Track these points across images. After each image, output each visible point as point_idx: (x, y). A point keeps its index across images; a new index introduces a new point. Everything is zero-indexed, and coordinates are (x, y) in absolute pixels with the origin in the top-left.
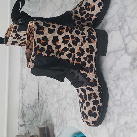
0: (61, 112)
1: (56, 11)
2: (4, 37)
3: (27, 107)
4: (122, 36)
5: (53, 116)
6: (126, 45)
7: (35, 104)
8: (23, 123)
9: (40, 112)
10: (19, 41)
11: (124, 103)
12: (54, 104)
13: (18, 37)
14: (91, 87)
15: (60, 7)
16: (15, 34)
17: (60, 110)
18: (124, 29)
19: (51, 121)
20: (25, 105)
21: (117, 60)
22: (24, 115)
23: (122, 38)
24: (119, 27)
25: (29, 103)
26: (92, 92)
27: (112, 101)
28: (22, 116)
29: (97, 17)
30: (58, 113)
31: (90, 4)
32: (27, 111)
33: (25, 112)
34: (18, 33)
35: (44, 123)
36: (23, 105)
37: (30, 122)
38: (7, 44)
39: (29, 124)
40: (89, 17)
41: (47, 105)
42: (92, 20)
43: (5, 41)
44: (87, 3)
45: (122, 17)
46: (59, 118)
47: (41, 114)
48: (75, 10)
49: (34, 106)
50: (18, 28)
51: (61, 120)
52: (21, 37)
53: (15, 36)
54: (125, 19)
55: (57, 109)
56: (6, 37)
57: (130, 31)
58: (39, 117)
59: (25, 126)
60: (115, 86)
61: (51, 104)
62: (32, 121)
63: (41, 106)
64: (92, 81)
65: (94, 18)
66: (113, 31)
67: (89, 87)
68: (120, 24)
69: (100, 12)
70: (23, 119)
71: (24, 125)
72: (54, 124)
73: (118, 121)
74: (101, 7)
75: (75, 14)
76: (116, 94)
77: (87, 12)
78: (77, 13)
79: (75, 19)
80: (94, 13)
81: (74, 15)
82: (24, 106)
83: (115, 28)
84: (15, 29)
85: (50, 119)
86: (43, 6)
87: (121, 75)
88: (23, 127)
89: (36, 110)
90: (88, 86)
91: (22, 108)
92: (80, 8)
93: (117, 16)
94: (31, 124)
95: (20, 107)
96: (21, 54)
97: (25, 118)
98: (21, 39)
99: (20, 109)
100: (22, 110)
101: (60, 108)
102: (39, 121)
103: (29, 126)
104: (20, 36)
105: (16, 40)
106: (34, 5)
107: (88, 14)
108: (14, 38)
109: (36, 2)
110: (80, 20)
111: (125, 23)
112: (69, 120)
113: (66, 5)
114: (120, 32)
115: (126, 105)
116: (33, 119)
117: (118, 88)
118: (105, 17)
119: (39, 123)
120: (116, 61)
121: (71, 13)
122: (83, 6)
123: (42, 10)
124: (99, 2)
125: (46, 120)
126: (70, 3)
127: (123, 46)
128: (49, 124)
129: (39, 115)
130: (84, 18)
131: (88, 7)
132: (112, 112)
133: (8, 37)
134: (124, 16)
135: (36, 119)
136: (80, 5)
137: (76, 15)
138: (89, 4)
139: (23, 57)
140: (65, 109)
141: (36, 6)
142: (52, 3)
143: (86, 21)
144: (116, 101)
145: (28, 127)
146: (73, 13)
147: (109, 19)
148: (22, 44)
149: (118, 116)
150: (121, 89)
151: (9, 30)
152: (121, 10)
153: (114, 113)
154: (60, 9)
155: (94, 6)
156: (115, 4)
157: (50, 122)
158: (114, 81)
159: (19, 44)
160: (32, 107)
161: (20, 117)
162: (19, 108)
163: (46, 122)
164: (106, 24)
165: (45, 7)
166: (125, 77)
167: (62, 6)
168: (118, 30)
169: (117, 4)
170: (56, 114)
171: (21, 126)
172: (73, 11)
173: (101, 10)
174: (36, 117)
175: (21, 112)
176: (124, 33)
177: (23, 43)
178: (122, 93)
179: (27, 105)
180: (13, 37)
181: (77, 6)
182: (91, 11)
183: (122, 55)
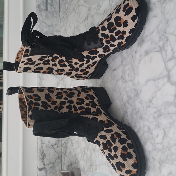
0: (89, 153)
1: (81, 23)
2: (14, 62)
3: (48, 145)
4: (164, 60)
5: (79, 159)
6: (169, 71)
7: (57, 142)
8: (42, 166)
9: (64, 152)
10: (33, 67)
11: (168, 147)
12: (80, 143)
13: (31, 63)
14: (109, 128)
15: (85, 18)
16: (27, 59)
17: (88, 151)
18: (166, 51)
19: (78, 165)
20: (45, 143)
21: (158, 91)
22: (43, 156)
23: (164, 62)
24: (160, 47)
25: (49, 141)
26: (112, 133)
27: (152, 144)
28: (41, 157)
29: (131, 34)
30: (86, 155)
31: (122, 18)
32: (47, 151)
33: (45, 152)
34: (30, 57)
35: (69, 166)
36: (42, 143)
37: (52, 165)
38: (18, 71)
39: (50, 167)
40: (121, 35)
41: (72, 144)
42: (125, 39)
43: (15, 67)
44: (117, 17)
45: (163, 34)
46: (86, 160)
47: (65, 155)
48: (102, 25)
49: (56, 144)
50: (30, 51)
51: (89, 164)
52: (35, 62)
53: (28, 62)
54: (167, 38)
55: (84, 149)
56: (16, 62)
57: (173, 53)
58: (63, 158)
59: (45, 170)
60: (156, 125)
61: (77, 142)
62: (53, 163)
63: (65, 144)
64: (106, 122)
65: (127, 35)
66: (151, 52)
67: (107, 129)
68: (161, 43)
69: (134, 28)
70: (42, 161)
71: (44, 168)
72: (81, 169)
73: (160, 171)
74: (136, 21)
75: (103, 30)
76: (158, 136)
77: (118, 28)
78: (105, 30)
79: (103, 38)
80: (127, 29)
81: (101, 32)
82: (43, 145)
83: (155, 48)
84: (27, 53)
85: (76, 162)
86: (65, 17)
87: (163, 111)
88: (43, 171)
89: (58, 150)
90: (105, 129)
91: (41, 147)
92: (108, 23)
93: (157, 32)
94: (53, 167)
95: (39, 146)
96: (38, 79)
97: (45, 160)
98: (35, 64)
99: (39, 148)
100: (41, 149)
101: (87, 149)
102: (63, 163)
103: (51, 169)
104: (33, 61)
105: (28, 66)
106: (54, 16)
107: (119, 31)
108: (26, 64)
109: (55, 12)
110: (109, 39)
111: (167, 43)
112: (99, 165)
113: (92, 16)
114: (161, 54)
115: (169, 149)
116: (54, 161)
117: (159, 127)
118: (142, 33)
119: (63, 166)
120: (156, 92)
121: (97, 30)
122: (112, 20)
123: (63, 22)
124: (133, 16)
125: (71, 162)
126: (98, 14)
127: (166, 73)
128: (75, 168)
129: (62, 155)
130: (114, 36)
131: (118, 22)
132: (153, 158)
133: (18, 62)
134: (166, 33)
135: (59, 161)
136: (108, 19)
137: (103, 32)
138: (120, 17)
139: (40, 82)
140: (94, 150)
141: (56, 17)
142: (75, 13)
143: (117, 40)
144: (157, 144)
145: (49, 171)
146: (99, 30)
147: (147, 36)
148: (36, 71)
149: (160, 163)
150: (164, 129)
151: (20, 53)
152: (161, 25)
153: (154, 159)
154: (85, 21)
155: (126, 21)
156: (154, 16)
157: (75, 165)
158: (154, 117)
159: (33, 70)
160: (54, 146)
161: (39, 158)
162: (37, 147)
163: (71, 165)
164: (143, 43)
165: (67, 18)
166: (169, 114)
167: (88, 17)
168: (159, 51)
169: (157, 17)
170: (83, 156)
171: (40, 170)
172: (100, 28)
173: (136, 25)
174: (58, 158)
175: (39, 153)
176: (166, 55)
177: (38, 69)
178: (165, 135)
179: (47, 143)
180: (24, 63)
181: (105, 20)
182: (122, 26)
183: (164, 85)
